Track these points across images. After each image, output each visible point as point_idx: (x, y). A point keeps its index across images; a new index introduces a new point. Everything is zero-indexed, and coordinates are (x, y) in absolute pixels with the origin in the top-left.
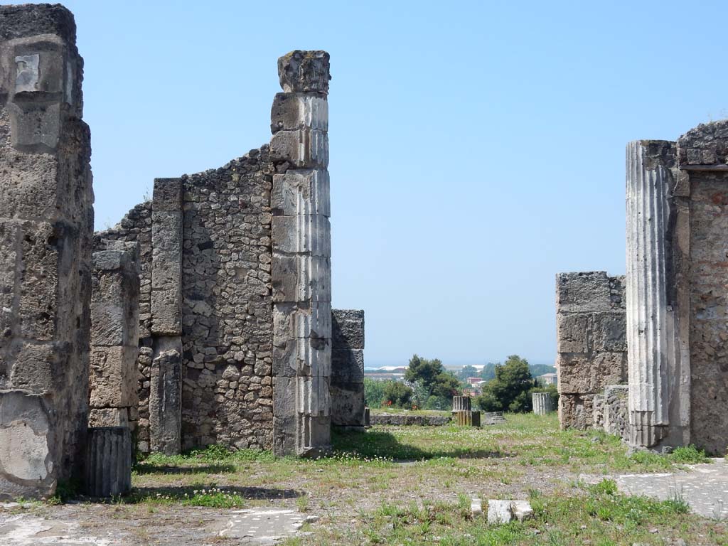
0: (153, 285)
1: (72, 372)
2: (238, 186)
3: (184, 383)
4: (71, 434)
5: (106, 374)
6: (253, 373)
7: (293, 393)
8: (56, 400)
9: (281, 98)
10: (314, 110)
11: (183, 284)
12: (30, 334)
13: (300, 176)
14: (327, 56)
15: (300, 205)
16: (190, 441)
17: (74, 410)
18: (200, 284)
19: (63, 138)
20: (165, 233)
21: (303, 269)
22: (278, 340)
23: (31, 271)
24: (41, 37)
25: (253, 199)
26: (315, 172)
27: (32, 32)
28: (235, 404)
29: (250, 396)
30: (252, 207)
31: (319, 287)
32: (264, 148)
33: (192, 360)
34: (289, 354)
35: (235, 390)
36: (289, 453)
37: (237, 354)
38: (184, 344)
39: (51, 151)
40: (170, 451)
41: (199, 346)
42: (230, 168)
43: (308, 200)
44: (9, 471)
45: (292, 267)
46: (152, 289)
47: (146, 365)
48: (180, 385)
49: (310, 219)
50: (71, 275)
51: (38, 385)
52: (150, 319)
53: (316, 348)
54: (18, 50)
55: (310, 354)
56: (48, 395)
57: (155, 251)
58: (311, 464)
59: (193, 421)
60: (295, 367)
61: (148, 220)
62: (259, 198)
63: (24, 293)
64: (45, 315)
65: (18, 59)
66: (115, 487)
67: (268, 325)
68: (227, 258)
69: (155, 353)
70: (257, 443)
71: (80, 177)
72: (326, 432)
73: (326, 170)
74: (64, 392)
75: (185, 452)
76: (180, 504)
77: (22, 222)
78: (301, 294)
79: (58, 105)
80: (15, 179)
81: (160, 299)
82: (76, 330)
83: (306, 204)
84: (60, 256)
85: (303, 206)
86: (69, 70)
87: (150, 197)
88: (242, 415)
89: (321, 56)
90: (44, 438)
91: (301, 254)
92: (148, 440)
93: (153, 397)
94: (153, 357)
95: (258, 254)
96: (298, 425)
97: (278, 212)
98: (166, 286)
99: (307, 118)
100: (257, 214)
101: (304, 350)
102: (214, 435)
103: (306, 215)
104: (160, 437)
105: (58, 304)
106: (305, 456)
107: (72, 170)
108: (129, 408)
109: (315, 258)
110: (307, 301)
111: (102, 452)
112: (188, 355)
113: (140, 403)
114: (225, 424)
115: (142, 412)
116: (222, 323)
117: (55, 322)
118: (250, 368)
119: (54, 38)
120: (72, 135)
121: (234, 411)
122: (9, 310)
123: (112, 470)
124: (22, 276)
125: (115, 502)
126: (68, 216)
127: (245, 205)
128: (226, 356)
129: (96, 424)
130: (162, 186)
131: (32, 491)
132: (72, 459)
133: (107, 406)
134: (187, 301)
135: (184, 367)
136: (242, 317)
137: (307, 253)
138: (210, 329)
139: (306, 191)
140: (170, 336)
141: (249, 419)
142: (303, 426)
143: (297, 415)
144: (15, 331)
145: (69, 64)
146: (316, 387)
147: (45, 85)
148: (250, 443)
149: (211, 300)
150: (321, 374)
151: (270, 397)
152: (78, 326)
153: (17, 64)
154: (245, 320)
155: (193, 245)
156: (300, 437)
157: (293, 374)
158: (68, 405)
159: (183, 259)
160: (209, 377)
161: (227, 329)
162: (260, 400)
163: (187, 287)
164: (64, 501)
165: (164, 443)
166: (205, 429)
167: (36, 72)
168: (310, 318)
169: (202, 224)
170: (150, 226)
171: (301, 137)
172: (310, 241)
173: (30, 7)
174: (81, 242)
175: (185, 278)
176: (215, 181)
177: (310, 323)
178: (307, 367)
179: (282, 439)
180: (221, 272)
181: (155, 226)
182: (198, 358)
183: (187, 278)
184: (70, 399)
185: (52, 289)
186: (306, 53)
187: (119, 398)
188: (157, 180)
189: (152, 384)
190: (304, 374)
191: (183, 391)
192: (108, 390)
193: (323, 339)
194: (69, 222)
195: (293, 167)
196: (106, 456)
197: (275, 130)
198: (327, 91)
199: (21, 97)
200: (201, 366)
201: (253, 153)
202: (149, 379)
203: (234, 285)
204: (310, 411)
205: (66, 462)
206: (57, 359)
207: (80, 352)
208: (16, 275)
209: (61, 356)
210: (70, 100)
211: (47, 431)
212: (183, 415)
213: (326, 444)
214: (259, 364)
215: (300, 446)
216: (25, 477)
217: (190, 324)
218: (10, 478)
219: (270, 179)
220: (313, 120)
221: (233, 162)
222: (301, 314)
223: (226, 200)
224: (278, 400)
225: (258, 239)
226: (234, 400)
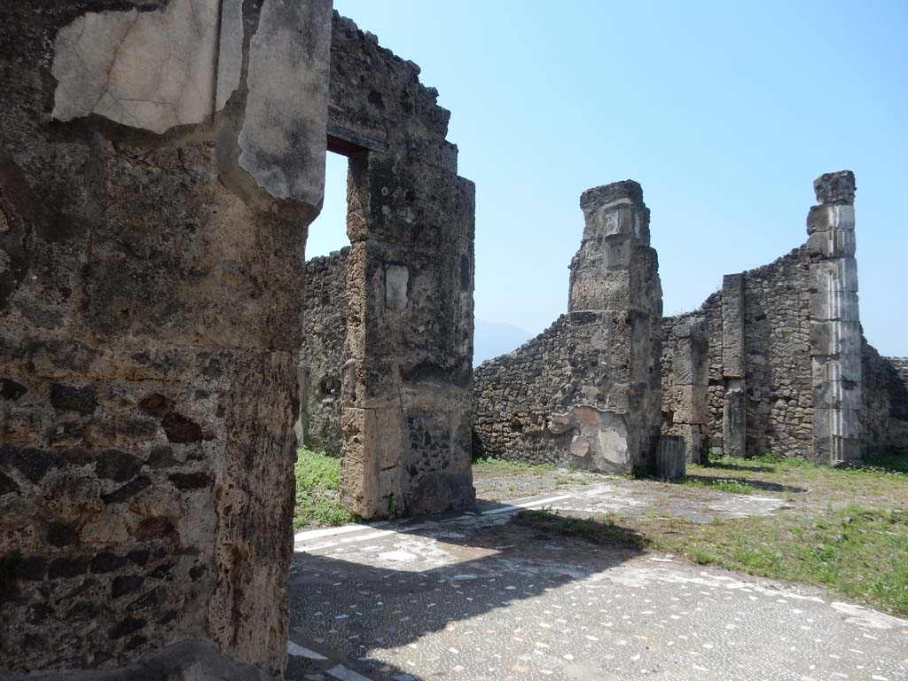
0: (724, 345)
1: (646, 400)
2: (784, 275)
3: (747, 411)
4: (646, 438)
5: (682, 403)
6: (797, 406)
7: (828, 421)
8: (633, 417)
9: (814, 209)
10: (840, 214)
11: (745, 344)
12: (617, 377)
13: (830, 264)
14: (851, 174)
15: (831, 285)
16: (752, 448)
17: (649, 424)
18: (757, 344)
19: (633, 259)
20: (731, 311)
21: (834, 331)
22: (816, 382)
23: (617, 340)
24: (620, 201)
25: (795, 283)
26: (843, 260)
27: (614, 199)
28: (784, 426)
29: (796, 421)
30: (794, 289)
31: (848, 344)
32: (803, 246)
33: (752, 395)
34: (825, 392)
35: (785, 416)
36: (825, 464)
37: (785, 391)
38: (747, 384)
39: (626, 268)
40: (737, 455)
41: (757, 386)
42: (777, 264)
43: (837, 280)
44: (606, 457)
45: (826, 329)
46: (723, 348)
47: (720, 398)
48: (744, 412)
49: (839, 294)
50: (642, 342)
51: (621, 408)
52: (722, 368)
53: (846, 388)
54: (607, 211)
55: (841, 393)
56: (628, 414)
57: (725, 323)
58: (843, 473)
59: (754, 436)
60: (829, 401)
61: (719, 303)
62: (799, 282)
63: (613, 353)
64: (625, 366)
65: (607, 216)
66: (673, 473)
67: (808, 372)
68: (776, 326)
69: (726, 389)
70: (801, 455)
71: (650, 282)
72: (857, 451)
73: (853, 257)
74: (639, 412)
75: (748, 456)
76: (708, 488)
77: (612, 311)
78: (833, 349)
79: (629, 241)
80: (607, 287)
81: (728, 354)
82: (649, 375)
83: (836, 284)
84: (633, 330)
85: (833, 285)
86: (637, 218)
87: (721, 288)
88: (790, 434)
89: (846, 174)
90: (625, 439)
91: (832, 320)
92: (722, 447)
93: (725, 419)
94: (724, 392)
95: (800, 322)
96: (832, 444)
97: (813, 291)
98: (732, 346)
99: (835, 222)
100: (798, 293)
101: (836, 390)
102: (769, 447)
103: (836, 292)
104: (731, 445)
105: (632, 360)
106: (839, 467)
107: (642, 278)
108: (700, 425)
109: (844, 323)
110: (837, 354)
111: (665, 450)
112: (750, 392)
113: (717, 422)
114: (777, 439)
115: (717, 428)
116: (773, 370)
117: (631, 371)
118: (795, 402)
119: (626, 201)
120: (642, 256)
121: (784, 431)
122: (605, 363)
123: (671, 462)
124: (611, 344)
125: (665, 481)
126: (640, 306)
127: (789, 288)
128: (776, 393)
129: (677, 434)
130: (728, 279)
131: (619, 470)
132: (647, 453)
133: (684, 423)
134: (748, 355)
135: (746, 399)
136: (788, 366)
137: (837, 320)
138: (765, 374)
139: (835, 274)
140: (737, 379)
141: (795, 437)
142: (836, 445)
143: (831, 436)
144: (609, 376)
145: (636, 215)
146: (846, 417)
147: (622, 229)
148: (796, 454)
149: (766, 355)
150: (850, 408)
151: (810, 423)
152: (651, 372)
153: (606, 219)
154: (791, 368)
155: (751, 317)
156: (834, 453)
157: (828, 407)
158: (644, 420)
159: (745, 328)
160: (765, 407)
161: (777, 374)
162: (803, 425)
163: (747, 346)
164: (637, 477)
165: (733, 450)
166: (763, 442)
167: (617, 222)
168: (840, 367)
169: (758, 303)
170: (721, 306)
171: (830, 236)
172: (839, 310)
173: (613, 184)
174: (651, 321)
175: (746, 340)
176: (767, 273)
177: (840, 369)
178: (839, 402)
179: (820, 453)
180: (772, 335)
181: (724, 307)
182: (757, 394)
183: (748, 340)
184: (644, 417)
185: (628, 350)
186: (833, 174)
187: (690, 418)
188: (725, 276)
189: (724, 410)
190: (837, 407)
191: (747, 416)
192: (684, 413)
193: (852, 382)
194: (642, 309)
195: (825, 258)
196: (666, 454)
197: (810, 233)
198: (853, 199)
199: (609, 238)
200: (758, 400)
201: (795, 251)
202: (722, 407)
203: (782, 344)
204: (841, 434)
205: (643, 455)
206: (632, 392)
207: (652, 388)
208: (608, 343)
209: (636, 391)
210: (638, 235)
211: (626, 435)
212: (747, 432)
213: (857, 459)
214: (801, 399)
215: (834, 459)
216: (615, 461)
217: (751, 371)
218: (606, 461)
219: (807, 268)
220: (840, 223)
221: (780, 259)
222: (833, 363)
223: (775, 286)
224: (816, 425)
225: (800, 311)
226: (783, 423)
